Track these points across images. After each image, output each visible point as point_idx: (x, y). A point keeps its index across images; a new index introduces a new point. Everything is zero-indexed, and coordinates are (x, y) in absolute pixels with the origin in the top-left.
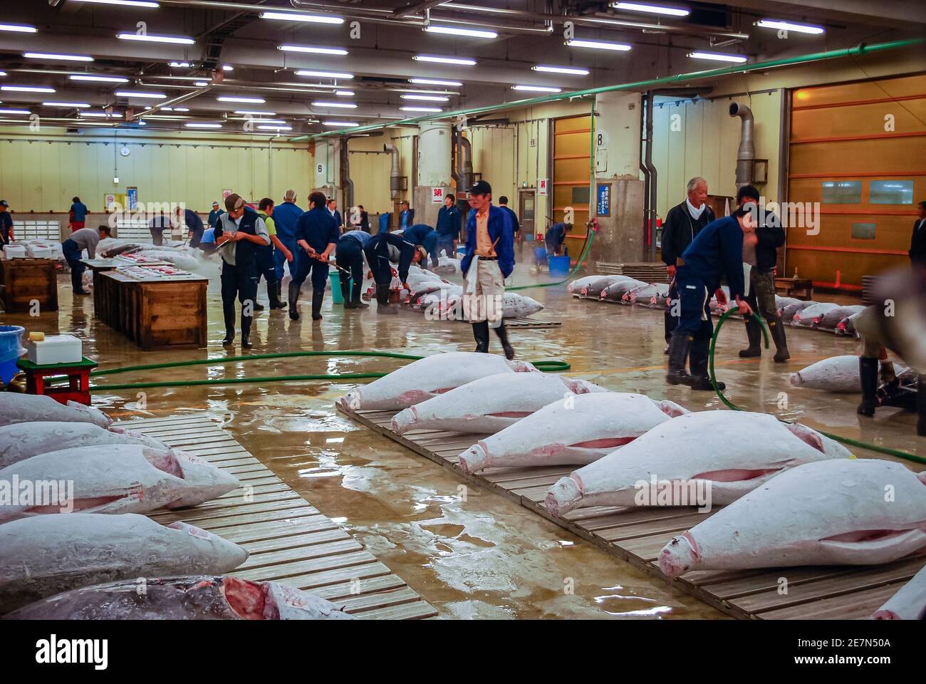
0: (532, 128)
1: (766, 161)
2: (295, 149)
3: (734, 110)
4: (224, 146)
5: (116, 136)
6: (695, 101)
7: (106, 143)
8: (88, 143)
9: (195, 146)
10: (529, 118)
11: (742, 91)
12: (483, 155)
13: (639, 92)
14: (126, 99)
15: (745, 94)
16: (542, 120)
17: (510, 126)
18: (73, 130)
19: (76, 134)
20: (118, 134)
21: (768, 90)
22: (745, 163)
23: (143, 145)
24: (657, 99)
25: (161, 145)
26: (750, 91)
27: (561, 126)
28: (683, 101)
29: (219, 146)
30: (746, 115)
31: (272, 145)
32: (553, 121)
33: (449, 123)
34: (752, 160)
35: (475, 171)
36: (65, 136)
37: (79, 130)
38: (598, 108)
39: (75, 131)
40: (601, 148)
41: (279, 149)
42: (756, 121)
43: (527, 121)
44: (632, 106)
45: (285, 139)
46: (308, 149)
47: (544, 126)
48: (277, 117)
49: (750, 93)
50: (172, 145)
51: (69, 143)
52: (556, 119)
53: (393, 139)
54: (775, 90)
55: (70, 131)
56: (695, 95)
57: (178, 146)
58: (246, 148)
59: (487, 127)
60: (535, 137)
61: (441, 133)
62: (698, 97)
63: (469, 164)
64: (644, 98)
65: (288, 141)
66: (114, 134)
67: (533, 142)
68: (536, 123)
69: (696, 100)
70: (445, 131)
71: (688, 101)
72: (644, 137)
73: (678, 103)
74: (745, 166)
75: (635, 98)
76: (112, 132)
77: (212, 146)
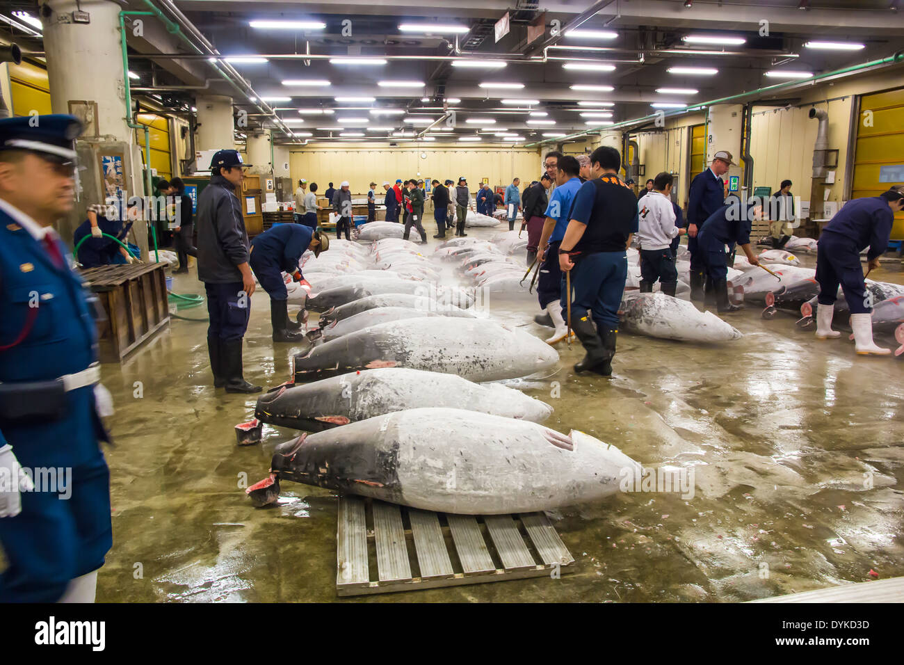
0: (677, 132)
1: (837, 151)
2: (528, 152)
3: (812, 114)
6: (787, 109)
7: (413, 152)
8: (402, 152)
9: (466, 152)
10: (676, 126)
11: (823, 99)
12: (646, 153)
13: (741, 103)
14: (412, 124)
15: (824, 101)
16: (684, 127)
17: (663, 133)
18: (393, 144)
21: (841, 98)
22: (820, 153)
23: (434, 152)
24: (755, 110)
25: (445, 152)
26: (829, 98)
27: (696, 132)
28: (779, 109)
30: (821, 117)
31: (513, 150)
32: (691, 128)
33: (620, 132)
34: (825, 150)
35: (641, 164)
36: (389, 148)
37: (397, 144)
38: (710, 117)
39: (395, 145)
40: (711, 144)
41: (518, 152)
42: (830, 122)
43: (674, 129)
44: (734, 114)
45: (523, 146)
46: (537, 152)
47: (685, 131)
48: (510, 131)
49: (828, 101)
50: (451, 151)
51: (391, 152)
52: (693, 127)
53: (593, 143)
54: (847, 97)
55: (391, 145)
56: (788, 105)
57: (456, 152)
58: (497, 152)
59: (649, 134)
60: (679, 140)
61: (615, 138)
62: (790, 106)
63: (637, 159)
64: (745, 108)
65: (524, 147)
66: (417, 146)
67: (677, 142)
68: (680, 130)
69: (789, 108)
70: (617, 137)
71: (783, 109)
72: (745, 136)
73: (775, 111)
74: (821, 154)
75: (737, 108)
76: (416, 144)
77: (477, 152)
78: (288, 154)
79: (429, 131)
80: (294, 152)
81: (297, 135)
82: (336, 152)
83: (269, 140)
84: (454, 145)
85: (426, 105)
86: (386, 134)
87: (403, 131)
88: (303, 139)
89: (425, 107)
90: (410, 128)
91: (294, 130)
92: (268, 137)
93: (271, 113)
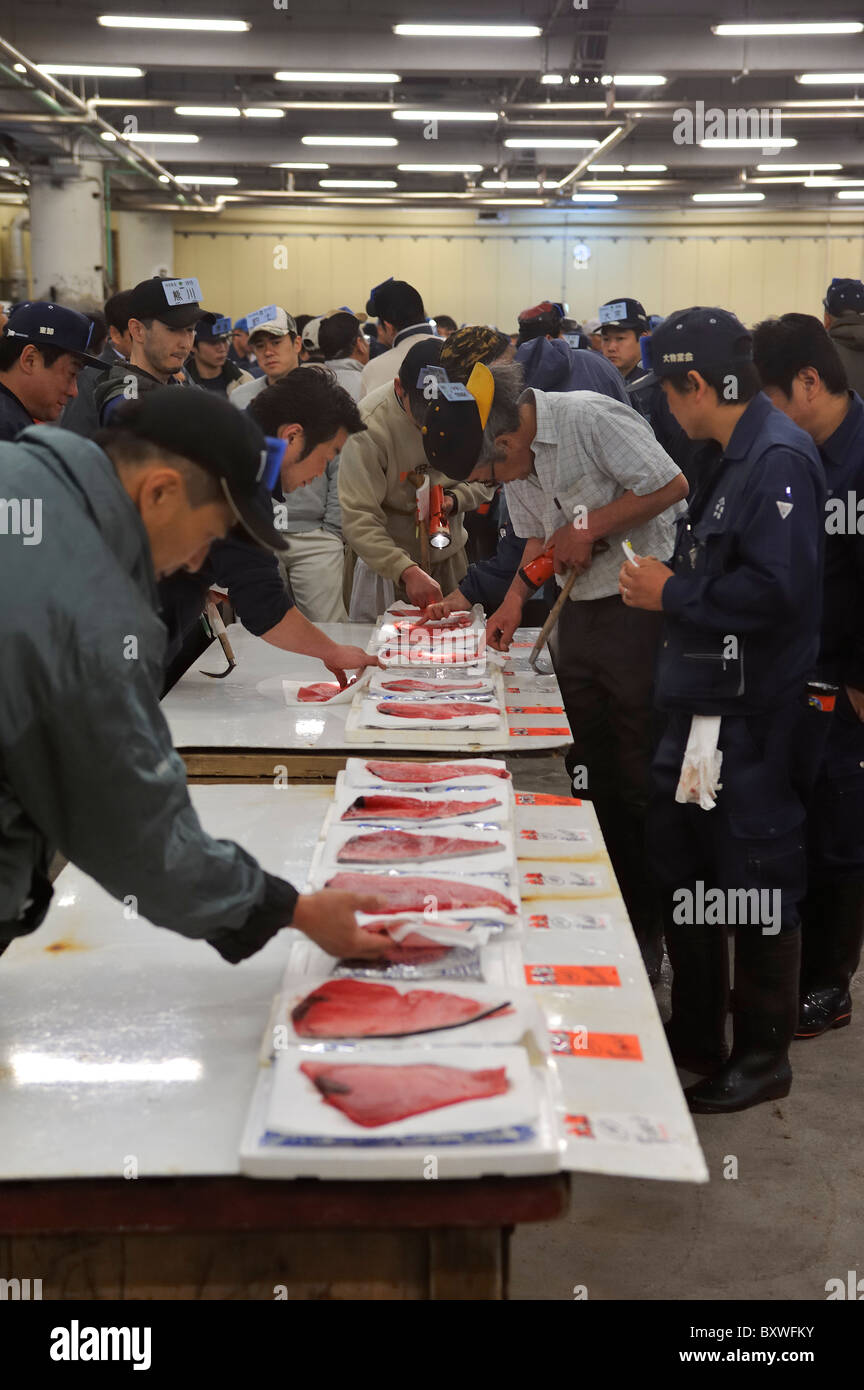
4: (771, 237)
5: (567, 225)
7: (548, 239)
8: (515, 239)
9: (715, 239)
18: (488, 214)
19: (493, 221)
20: (571, 219)
23: (615, 239)
25: (649, 239)
29: (762, 237)
36: (475, 226)
37: (500, 214)
39: (493, 216)
50: (671, 238)
51: (482, 239)
55: (483, 216)
57: (682, 239)
58: (817, 238)
66: (561, 220)
76: (556, 215)
77: (748, 239)
78: (168, 237)
79: (588, 176)
80: (186, 234)
81: (182, 180)
82: (315, 236)
83: (95, 196)
84: (676, 216)
85: (556, 94)
86: (457, 182)
87: (504, 175)
88: (209, 193)
89: (553, 100)
90: (525, 167)
91: (175, 168)
92: (94, 187)
93: (82, 113)
